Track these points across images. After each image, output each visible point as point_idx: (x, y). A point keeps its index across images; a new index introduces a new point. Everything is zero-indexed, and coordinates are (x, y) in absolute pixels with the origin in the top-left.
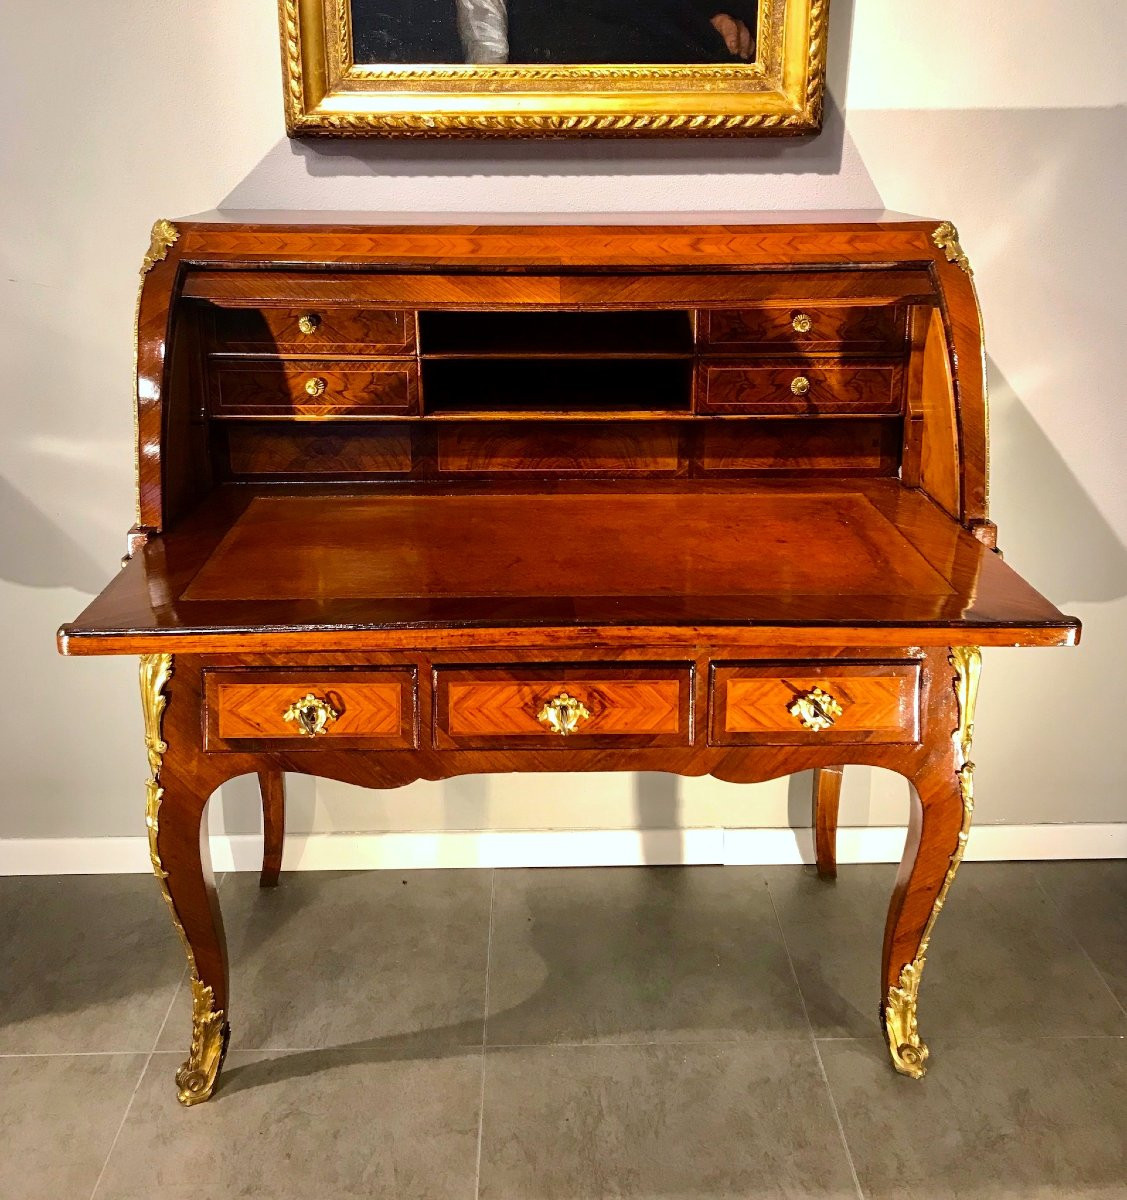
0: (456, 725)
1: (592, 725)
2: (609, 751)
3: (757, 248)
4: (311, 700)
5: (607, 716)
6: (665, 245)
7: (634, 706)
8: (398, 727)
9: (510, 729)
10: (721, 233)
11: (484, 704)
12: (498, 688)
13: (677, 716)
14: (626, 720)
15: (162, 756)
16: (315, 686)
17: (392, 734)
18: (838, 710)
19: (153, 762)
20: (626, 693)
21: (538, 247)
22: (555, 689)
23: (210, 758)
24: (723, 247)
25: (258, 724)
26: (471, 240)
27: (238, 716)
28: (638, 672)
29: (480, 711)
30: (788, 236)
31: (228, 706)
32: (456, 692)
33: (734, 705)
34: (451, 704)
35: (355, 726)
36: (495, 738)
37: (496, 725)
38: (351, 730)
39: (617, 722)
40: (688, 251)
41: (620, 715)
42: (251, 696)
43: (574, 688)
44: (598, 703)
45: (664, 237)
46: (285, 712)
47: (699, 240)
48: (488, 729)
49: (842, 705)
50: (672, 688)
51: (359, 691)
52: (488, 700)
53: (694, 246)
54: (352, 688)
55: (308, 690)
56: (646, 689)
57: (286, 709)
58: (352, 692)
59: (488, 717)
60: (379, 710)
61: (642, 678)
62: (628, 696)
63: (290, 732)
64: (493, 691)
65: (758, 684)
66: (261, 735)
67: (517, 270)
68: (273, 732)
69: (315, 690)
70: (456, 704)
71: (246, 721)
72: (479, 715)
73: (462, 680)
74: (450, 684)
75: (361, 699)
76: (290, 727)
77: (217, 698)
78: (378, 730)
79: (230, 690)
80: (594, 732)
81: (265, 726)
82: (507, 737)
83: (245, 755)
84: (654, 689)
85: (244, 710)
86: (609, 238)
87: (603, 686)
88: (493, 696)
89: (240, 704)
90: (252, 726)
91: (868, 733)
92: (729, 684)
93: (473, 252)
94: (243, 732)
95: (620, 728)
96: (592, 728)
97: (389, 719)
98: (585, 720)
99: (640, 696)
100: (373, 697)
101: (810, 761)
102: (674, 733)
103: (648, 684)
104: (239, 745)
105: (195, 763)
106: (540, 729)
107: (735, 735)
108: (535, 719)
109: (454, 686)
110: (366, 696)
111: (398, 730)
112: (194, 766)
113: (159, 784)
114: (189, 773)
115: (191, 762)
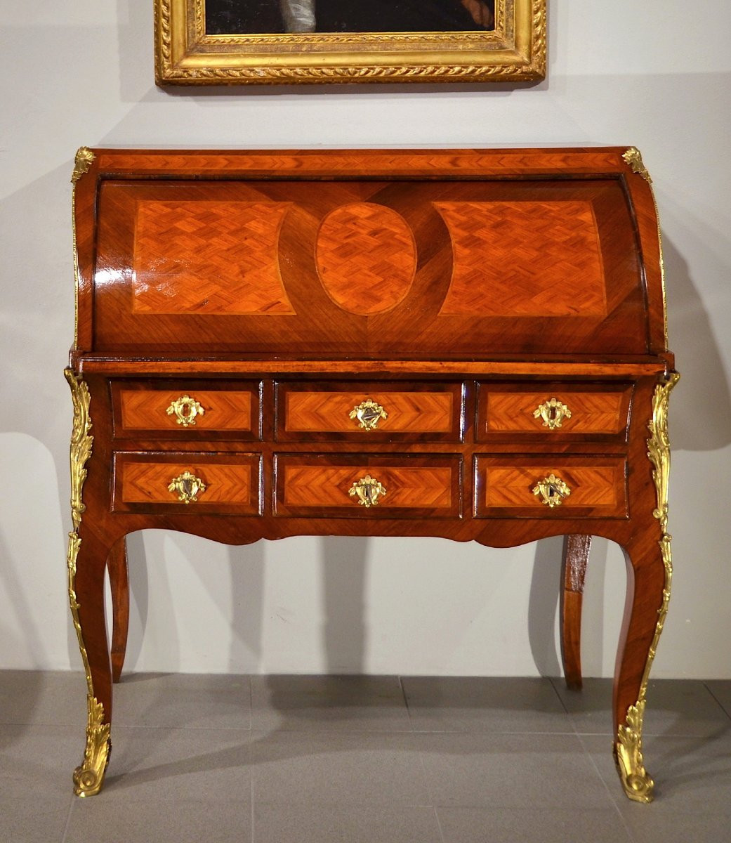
0: (290, 498)
1: (389, 500)
2: (400, 521)
3: (497, 164)
4: (187, 476)
5: (399, 493)
6: (432, 162)
7: (419, 487)
8: (248, 498)
9: (328, 502)
10: (472, 154)
11: (310, 483)
12: (320, 471)
13: (450, 494)
14: (412, 497)
15: (81, 515)
16: (190, 465)
17: (244, 502)
18: (567, 491)
19: (75, 518)
20: (413, 477)
21: (343, 163)
22: (362, 472)
23: (115, 517)
24: (474, 164)
25: (150, 493)
26: (295, 159)
27: (136, 486)
28: (421, 461)
29: (309, 489)
30: (521, 156)
31: (129, 479)
32: (291, 472)
33: (493, 487)
34: (286, 482)
35: (217, 496)
36: (319, 509)
37: (318, 498)
38: (215, 499)
39: (408, 498)
40: (449, 166)
41: (408, 493)
42: (145, 471)
43: (376, 471)
44: (391, 483)
45: (432, 157)
46: (169, 484)
47: (456, 159)
48: (313, 502)
49: (570, 488)
50: (446, 473)
51: (221, 470)
52: (313, 480)
53: (453, 163)
54: (217, 468)
55: (185, 468)
56: (428, 473)
57: (170, 482)
58: (216, 472)
59: (313, 493)
60: (236, 485)
61: (425, 465)
62: (413, 478)
63: (172, 499)
64: (316, 474)
65: (509, 471)
66: (151, 501)
67: (328, 178)
68: (160, 499)
69: (190, 468)
70: (291, 481)
71: (141, 490)
72: (306, 491)
73: (295, 464)
74: (286, 467)
75: (222, 476)
76: (172, 496)
77: (123, 472)
78: (234, 500)
79: (132, 466)
80: (390, 506)
81: (155, 494)
82: (326, 508)
83: (139, 516)
84: (433, 473)
85: (141, 482)
86: (392, 158)
87: (396, 472)
88: (317, 477)
89: (137, 478)
90: (144, 493)
91: (590, 510)
92: (488, 471)
93: (297, 166)
94: (139, 498)
95: (408, 503)
96: (388, 502)
97: (242, 492)
98: (383, 496)
99: (423, 479)
100: (231, 475)
101: (549, 531)
102: (447, 507)
103: (428, 470)
104: (136, 508)
105: (104, 521)
106: (350, 502)
107: (493, 509)
108: (347, 494)
109: (289, 468)
110: (225, 474)
111: (248, 500)
112: (103, 523)
113: (79, 535)
114: (99, 527)
115: (101, 519)
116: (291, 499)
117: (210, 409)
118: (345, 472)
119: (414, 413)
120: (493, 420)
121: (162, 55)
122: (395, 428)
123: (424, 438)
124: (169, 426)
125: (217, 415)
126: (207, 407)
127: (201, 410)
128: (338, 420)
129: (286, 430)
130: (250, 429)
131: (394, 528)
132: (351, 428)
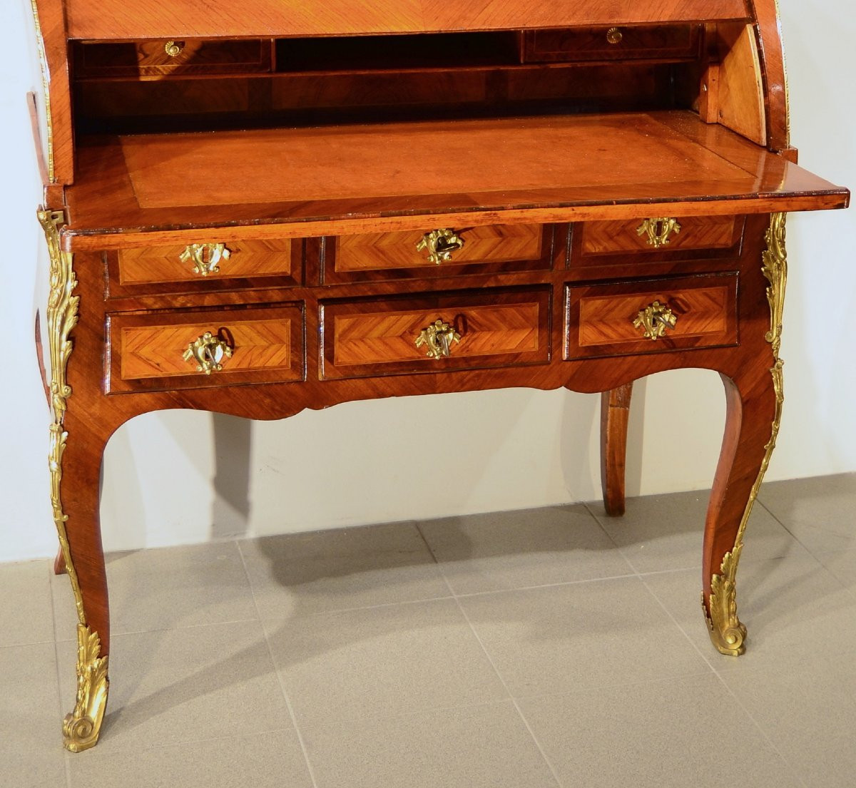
0: (341, 356)
1: (463, 348)
2: (477, 372)
4: (208, 338)
5: (475, 339)
7: (500, 329)
8: (288, 360)
9: (391, 357)
11: (367, 334)
12: (379, 319)
13: (537, 335)
14: (492, 342)
15: (64, 400)
16: (211, 325)
17: (282, 367)
18: (673, 320)
19: (58, 406)
22: (431, 317)
23: (112, 400)
25: (158, 365)
27: (140, 358)
28: (504, 296)
31: (130, 349)
32: (342, 324)
33: (587, 319)
34: (337, 336)
35: (248, 360)
36: (378, 366)
37: (378, 354)
38: (244, 366)
39: (483, 345)
41: (487, 338)
42: (152, 337)
43: (447, 315)
46: (184, 351)
48: (370, 358)
49: (675, 315)
50: (533, 309)
51: (253, 327)
52: (371, 330)
54: (247, 326)
55: (205, 329)
56: (511, 311)
57: (184, 348)
59: (369, 347)
60: (271, 344)
61: (508, 302)
62: (494, 319)
63: (189, 370)
64: (374, 322)
65: (606, 301)
66: (160, 375)
68: (173, 371)
69: (212, 329)
70: (341, 335)
71: (147, 361)
73: (346, 313)
74: (336, 318)
75: (254, 335)
76: (188, 365)
77: (120, 341)
78: (269, 364)
79: (133, 332)
80: (465, 355)
81: (165, 365)
82: (387, 365)
83: (144, 396)
84: (517, 311)
85: (145, 352)
87: (473, 313)
88: (375, 326)
89: (143, 345)
90: (150, 365)
91: (697, 339)
92: (582, 303)
94: (145, 372)
95: (487, 351)
96: (462, 351)
97: (279, 353)
98: (457, 344)
99: (505, 318)
100: (265, 333)
101: (649, 368)
102: (534, 350)
103: (513, 306)
104: (139, 385)
105: (97, 406)
106: (417, 354)
107: (588, 348)
108: (412, 345)
109: (339, 319)
110: (258, 332)
111: (287, 362)
112: (96, 409)
113: (63, 428)
114: (90, 415)
115: (93, 404)
117: (238, 250)
118: (408, 319)
119: (497, 239)
120: (590, 241)
122: (472, 259)
123: (506, 267)
124: (183, 276)
125: (246, 258)
126: (233, 248)
127: (226, 253)
128: (402, 253)
129: (336, 270)
130: (289, 272)
131: (469, 381)
132: (417, 262)
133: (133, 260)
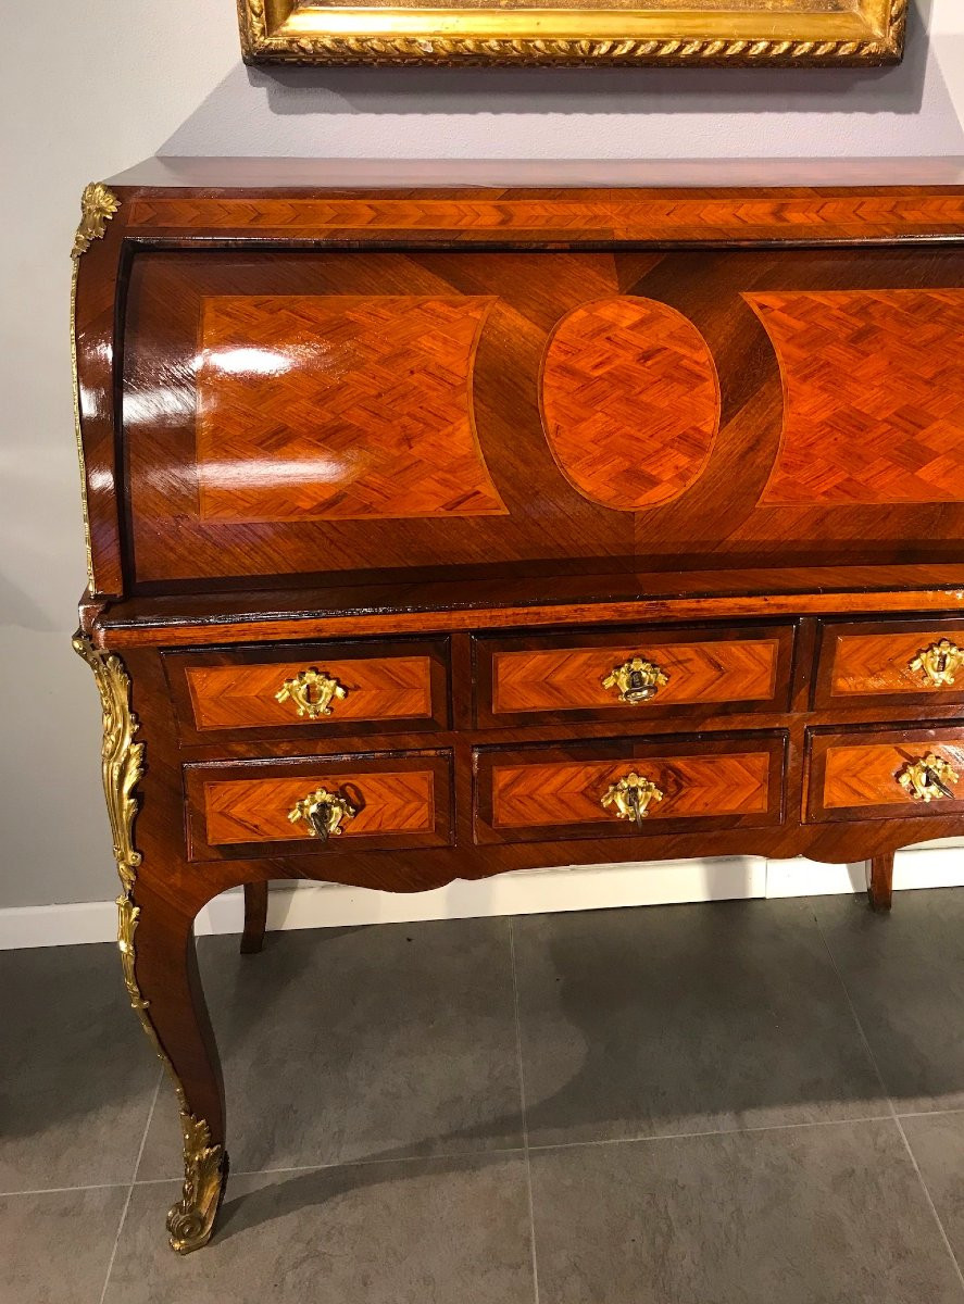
1: (666, 807)
2: (685, 835)
3: (853, 216)
4: (321, 796)
5: (684, 796)
6: (741, 213)
7: (715, 784)
8: (430, 823)
9: (570, 817)
10: (809, 196)
11: (537, 789)
12: (552, 771)
13: (766, 792)
14: (705, 800)
15: (134, 869)
16: (326, 779)
17: (424, 830)
18: (954, 777)
19: (125, 877)
20: (706, 770)
21: (584, 217)
22: (623, 768)
23: (197, 869)
24: (813, 215)
25: (256, 826)
26: (498, 208)
27: (231, 818)
28: (722, 745)
29: (532, 799)
30: (890, 202)
31: (217, 807)
32: (503, 777)
33: (837, 777)
34: (495, 793)
35: (378, 821)
36: (553, 828)
37: (550, 813)
38: (373, 828)
39: (694, 803)
40: (770, 221)
41: (699, 794)
42: (245, 794)
43: (645, 767)
44: (671, 782)
45: (740, 201)
46: (290, 810)
47: (783, 207)
48: (542, 819)
50: (760, 761)
51: (382, 781)
52: (541, 785)
53: (777, 214)
54: (373, 779)
55: (317, 784)
56: (730, 763)
57: (291, 807)
58: (373, 784)
59: (541, 805)
60: (408, 802)
61: (729, 751)
62: (708, 772)
63: (296, 834)
64: (547, 775)
66: (260, 839)
67: (559, 246)
68: (276, 835)
69: (327, 783)
70: (501, 791)
71: (240, 822)
72: (528, 802)
73: (507, 764)
74: (494, 768)
75: (384, 791)
76: (297, 828)
77: (204, 797)
78: (406, 826)
79: (219, 787)
80: (668, 816)
81: (266, 828)
82: (564, 826)
83: (240, 864)
84: (740, 763)
85: (238, 811)
86: (671, 205)
87: (679, 764)
88: (547, 780)
89: (230, 805)
90: (247, 827)
92: (829, 753)
93: (503, 222)
94: (238, 836)
95: (699, 810)
96: (665, 811)
97: (419, 813)
98: (658, 803)
99: (723, 772)
100: (400, 789)
101: (919, 834)
102: (761, 811)
103: (733, 757)
104: (232, 850)
105: (178, 875)
106: (603, 815)
107: (834, 811)
108: (598, 804)
109: (499, 771)
110: (390, 787)
111: (431, 825)
112: (177, 879)
113: (133, 900)
114: (170, 886)
115: (173, 874)
116: (503, 816)
117: (357, 688)
118: (593, 770)
119: (713, 673)
120: (843, 677)
121: (249, 10)
122: (681, 697)
123: (725, 709)
124: (285, 720)
125: (368, 697)
126: (350, 685)
127: (340, 692)
128: (583, 690)
129: (494, 711)
130: (430, 714)
131: (673, 847)
132: (604, 700)
133: (211, 699)
